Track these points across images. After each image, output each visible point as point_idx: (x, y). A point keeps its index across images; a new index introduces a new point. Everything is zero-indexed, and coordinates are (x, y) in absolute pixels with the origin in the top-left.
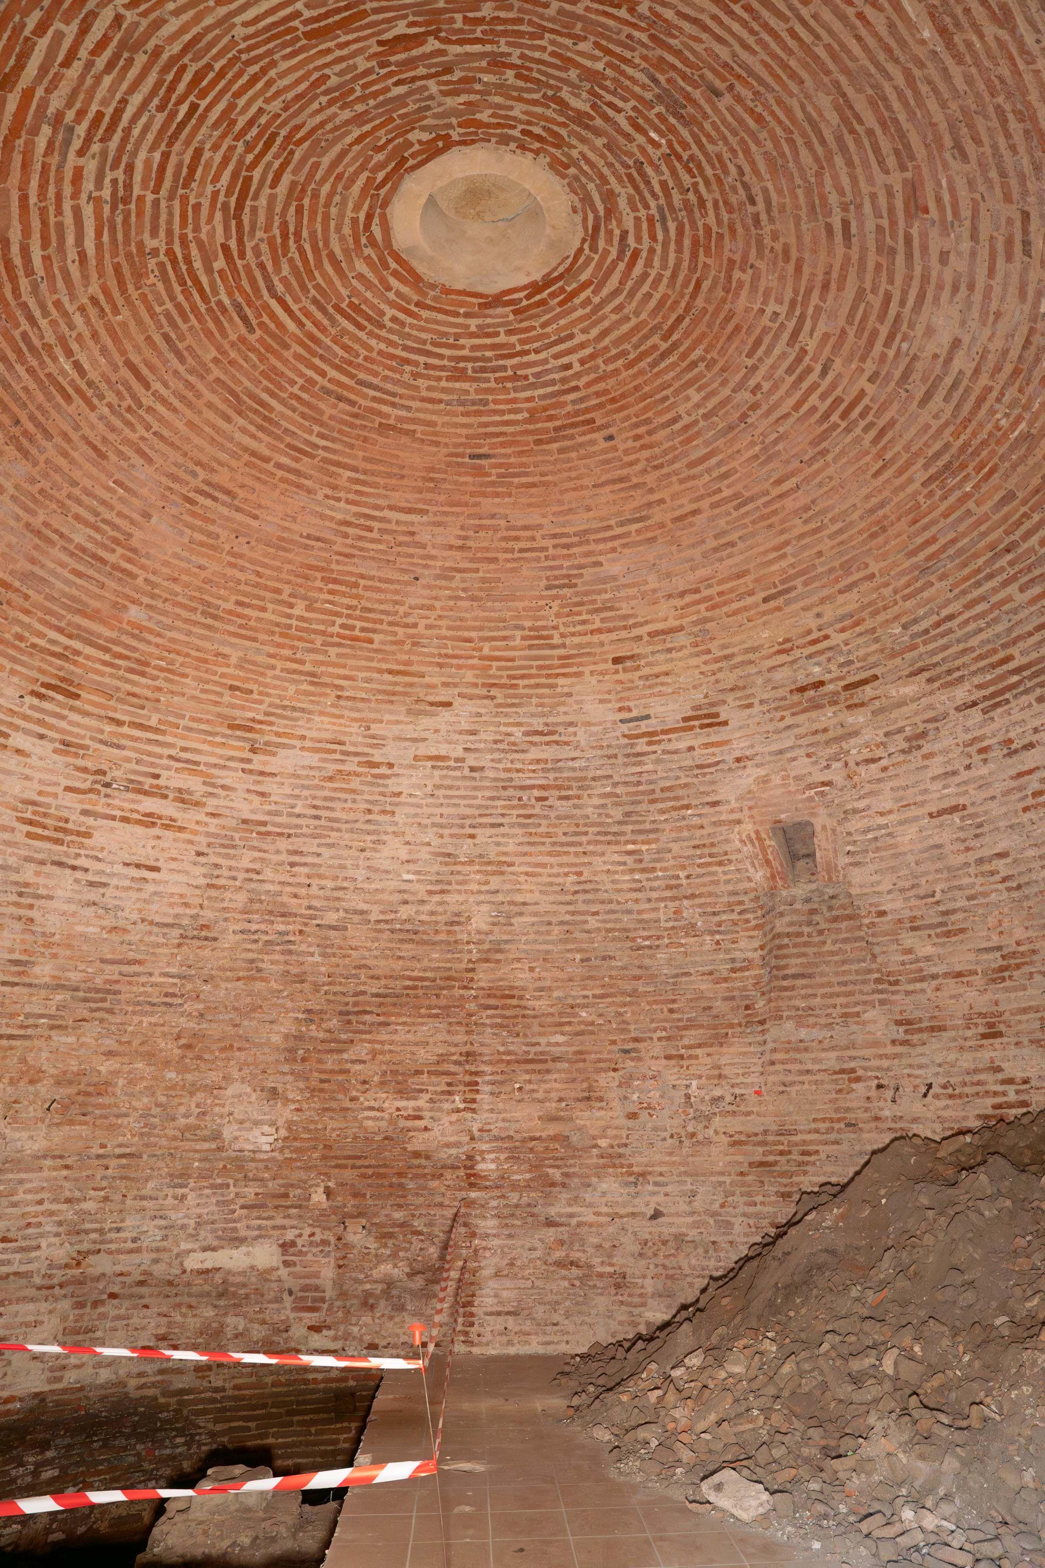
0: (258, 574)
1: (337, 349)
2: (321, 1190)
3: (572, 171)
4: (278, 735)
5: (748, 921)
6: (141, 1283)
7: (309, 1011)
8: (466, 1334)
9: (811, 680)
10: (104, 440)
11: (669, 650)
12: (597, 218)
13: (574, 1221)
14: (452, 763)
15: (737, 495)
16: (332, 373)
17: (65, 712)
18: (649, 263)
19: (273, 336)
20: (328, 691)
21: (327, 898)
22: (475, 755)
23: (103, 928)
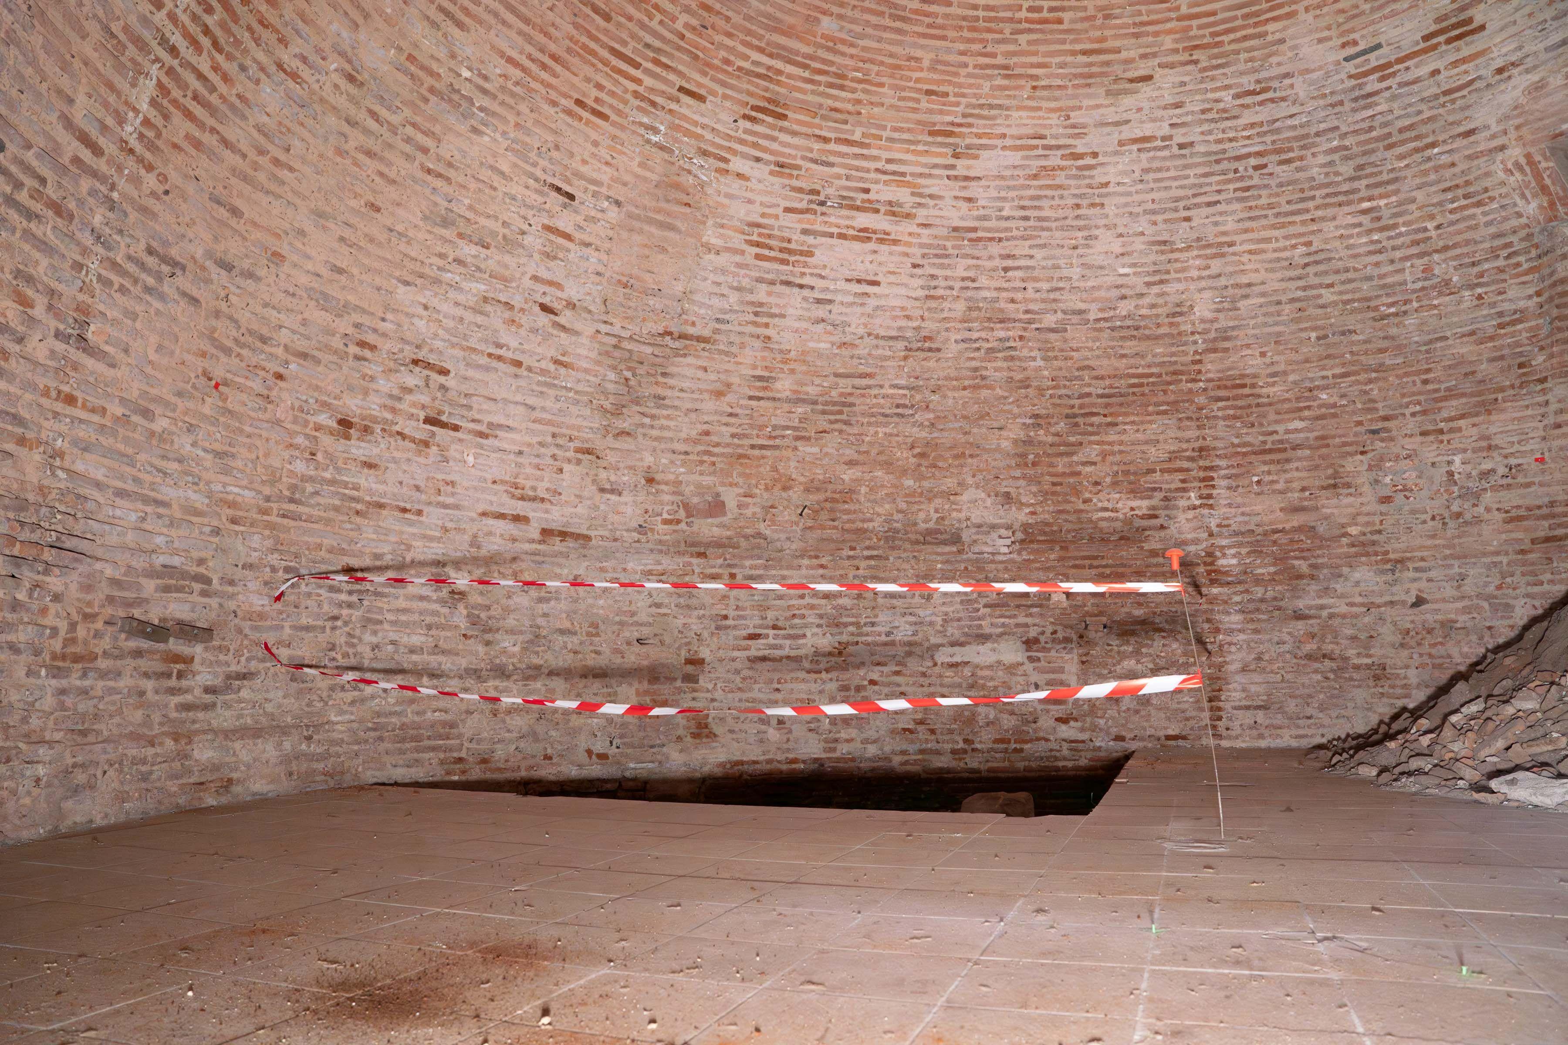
4: (979, 136)
5: (1518, 265)
6: (897, 673)
7: (1036, 416)
8: (1214, 727)
13: (1325, 613)
14: (1159, 143)
17: (776, 133)
20: (1022, 82)
21: (1043, 301)
22: (1183, 130)
23: (833, 344)
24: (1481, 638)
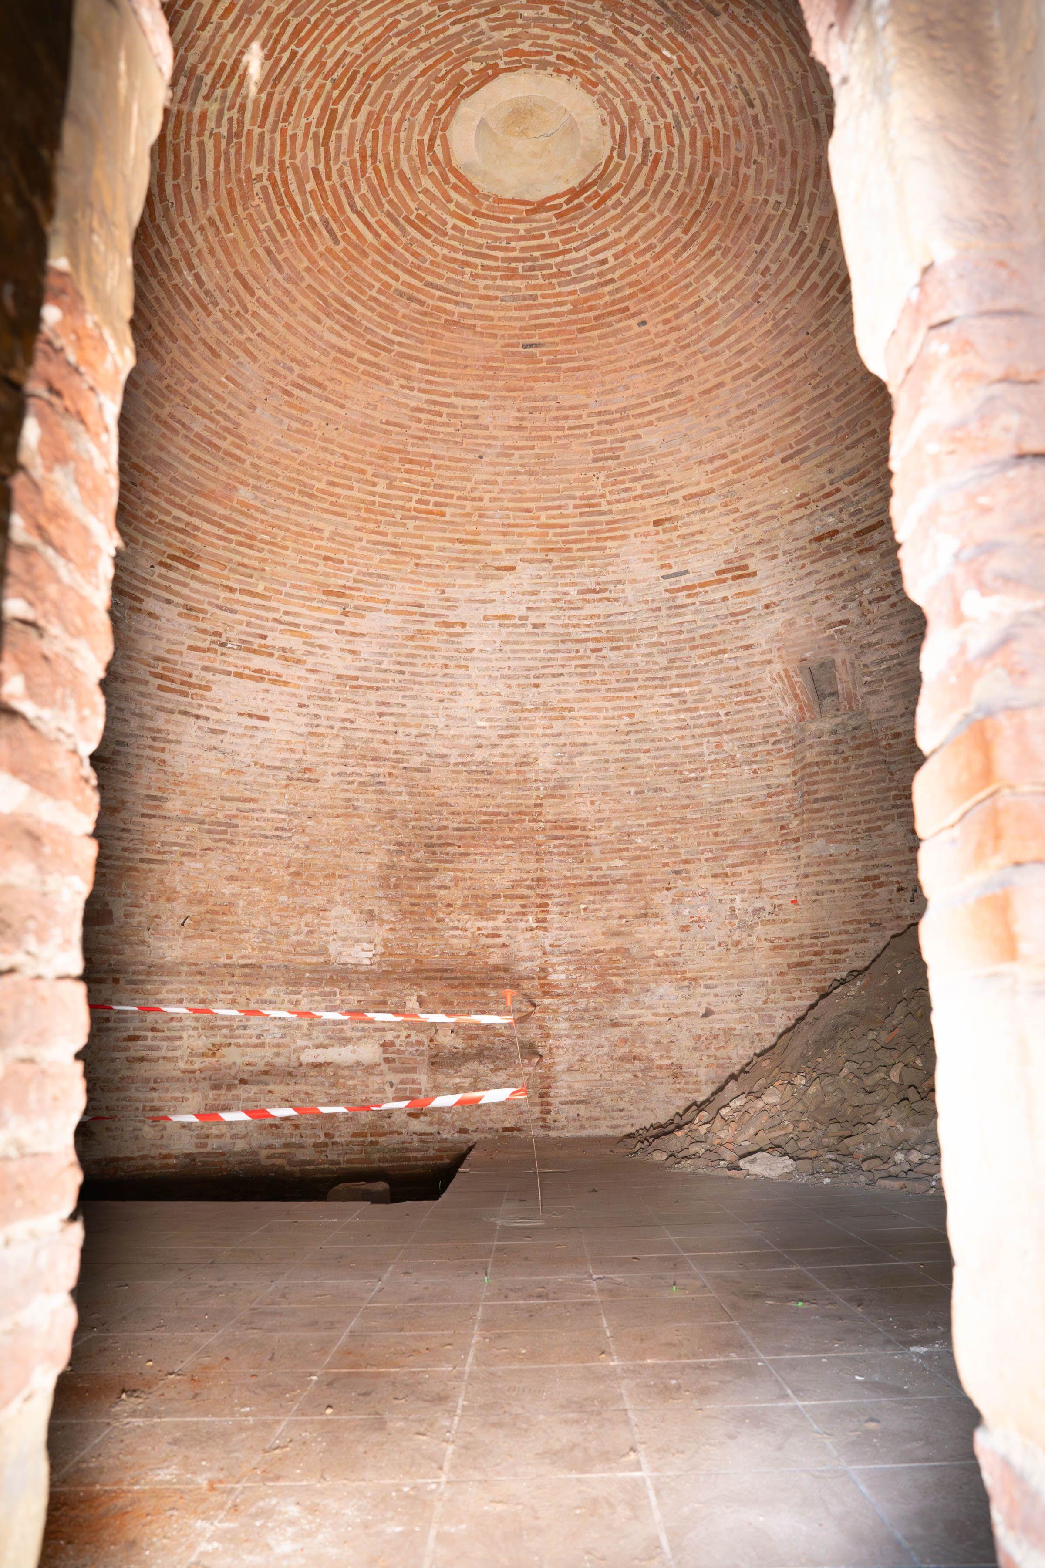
0: (346, 457)
1: (407, 255)
2: (414, 998)
3: (600, 88)
4: (366, 599)
5: (780, 750)
6: (266, 1073)
7: (399, 844)
8: (544, 1120)
9: (826, 530)
10: (219, 342)
11: (703, 511)
12: (623, 128)
13: (635, 1022)
14: (517, 621)
15: (755, 368)
16: (404, 277)
17: (188, 580)
18: (668, 166)
19: (355, 247)
20: (407, 559)
21: (412, 744)
22: (537, 613)
23: (222, 770)
24: (752, 1043)
